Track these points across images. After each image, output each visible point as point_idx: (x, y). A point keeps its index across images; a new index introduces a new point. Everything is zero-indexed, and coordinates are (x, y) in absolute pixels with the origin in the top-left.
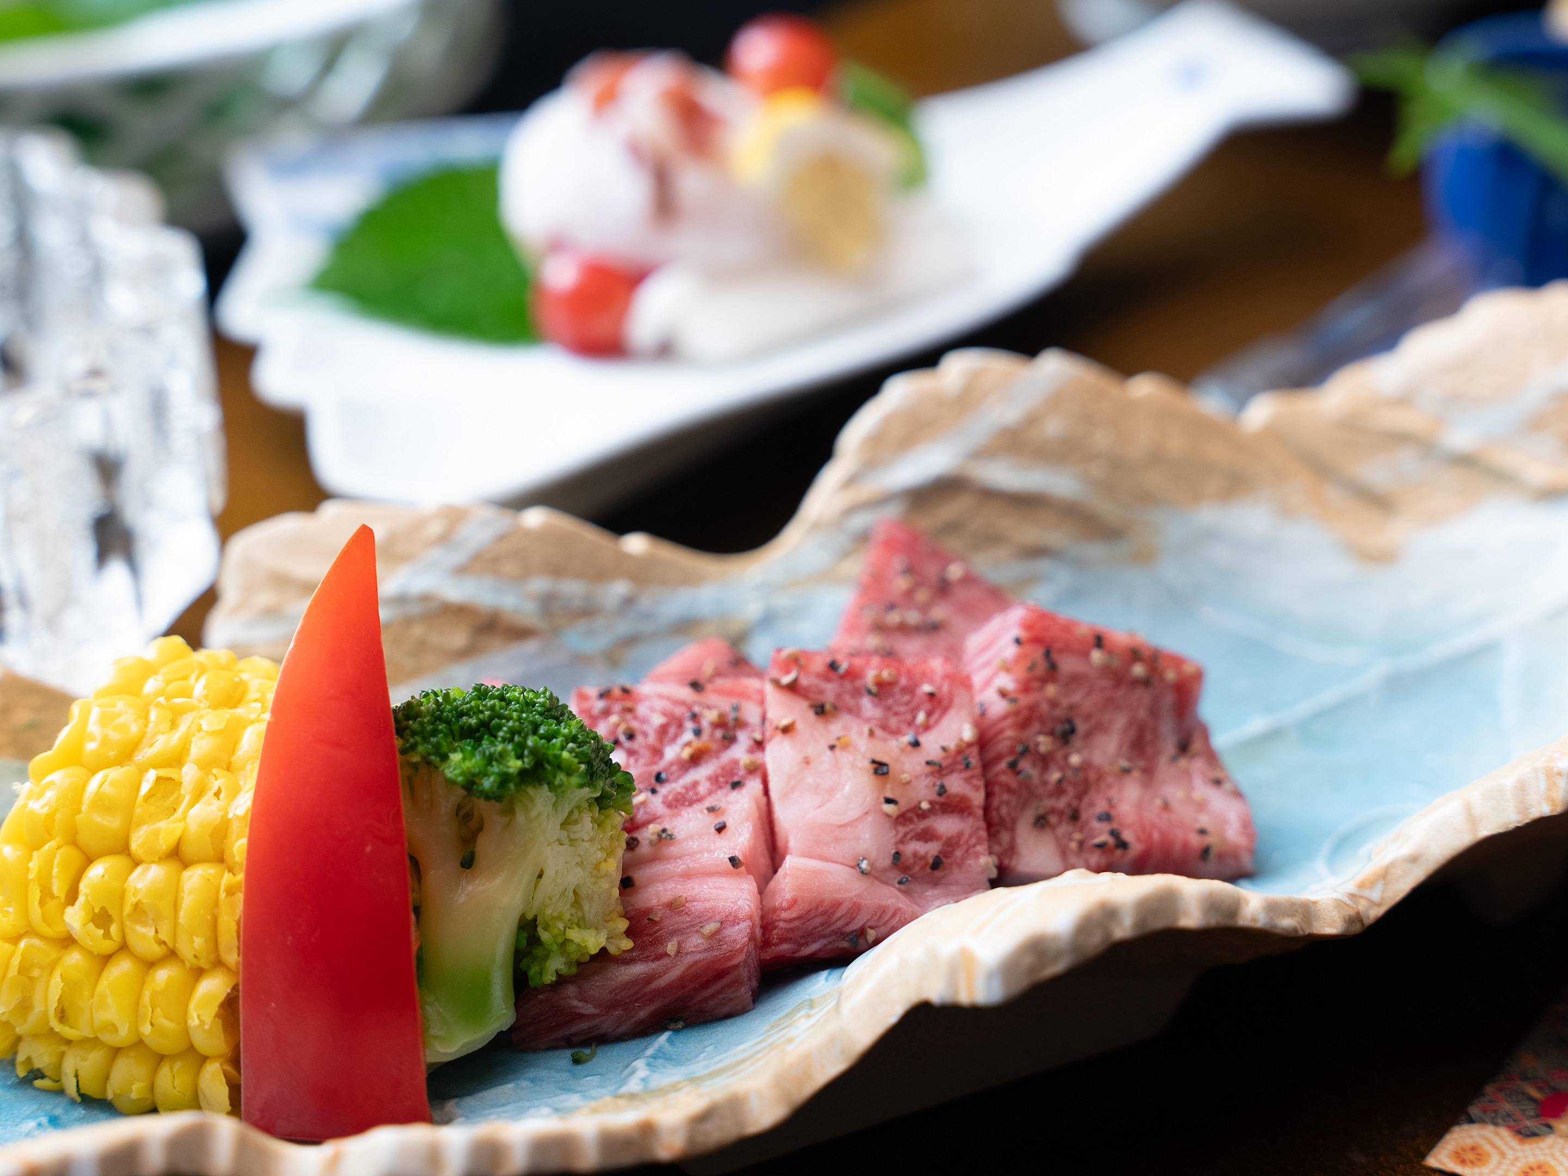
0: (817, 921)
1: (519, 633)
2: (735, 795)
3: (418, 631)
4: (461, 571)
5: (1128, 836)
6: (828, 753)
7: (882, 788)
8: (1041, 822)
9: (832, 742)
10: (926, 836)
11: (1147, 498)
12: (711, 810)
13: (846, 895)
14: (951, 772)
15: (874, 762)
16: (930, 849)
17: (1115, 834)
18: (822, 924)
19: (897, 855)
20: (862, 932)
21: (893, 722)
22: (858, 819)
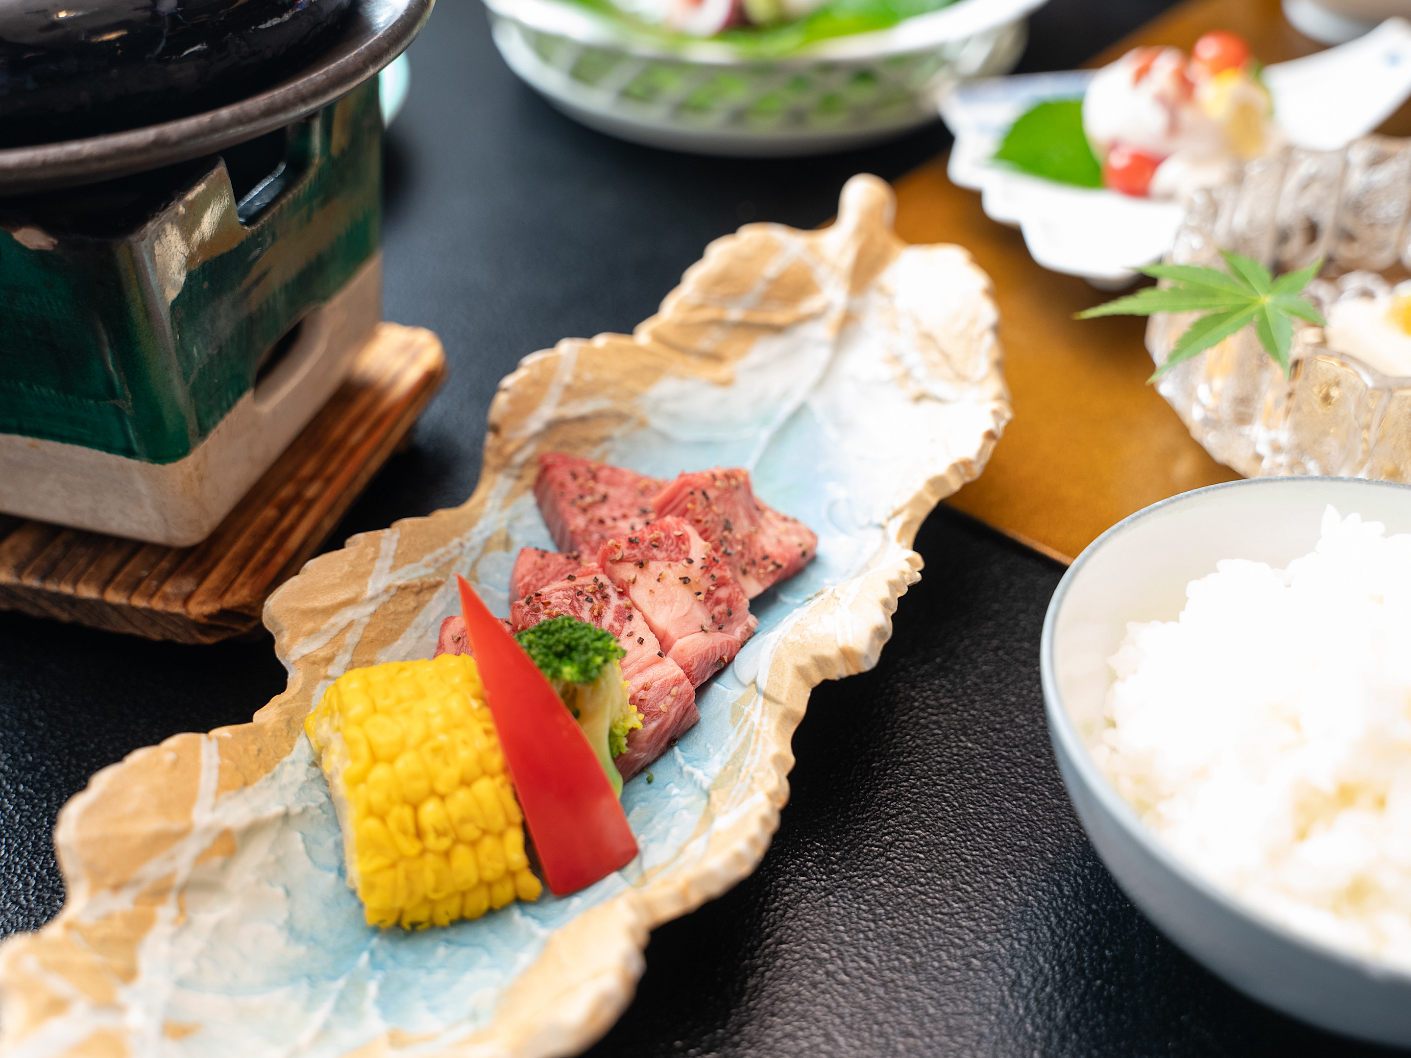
0: (704, 665)
1: (436, 586)
2: (634, 623)
3: (391, 607)
4: (393, 568)
5: (779, 561)
6: (659, 585)
7: (691, 589)
8: (745, 572)
9: (657, 578)
10: (718, 602)
11: (633, 394)
12: (631, 635)
13: (708, 646)
14: (712, 567)
15: (680, 579)
16: (722, 607)
17: (774, 563)
18: (706, 664)
19: (713, 617)
20: (721, 659)
21: (673, 555)
22: (691, 609)
